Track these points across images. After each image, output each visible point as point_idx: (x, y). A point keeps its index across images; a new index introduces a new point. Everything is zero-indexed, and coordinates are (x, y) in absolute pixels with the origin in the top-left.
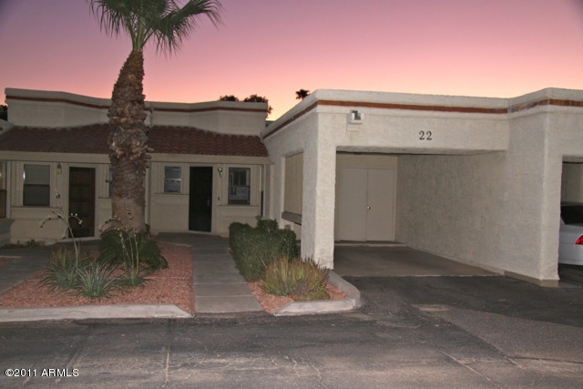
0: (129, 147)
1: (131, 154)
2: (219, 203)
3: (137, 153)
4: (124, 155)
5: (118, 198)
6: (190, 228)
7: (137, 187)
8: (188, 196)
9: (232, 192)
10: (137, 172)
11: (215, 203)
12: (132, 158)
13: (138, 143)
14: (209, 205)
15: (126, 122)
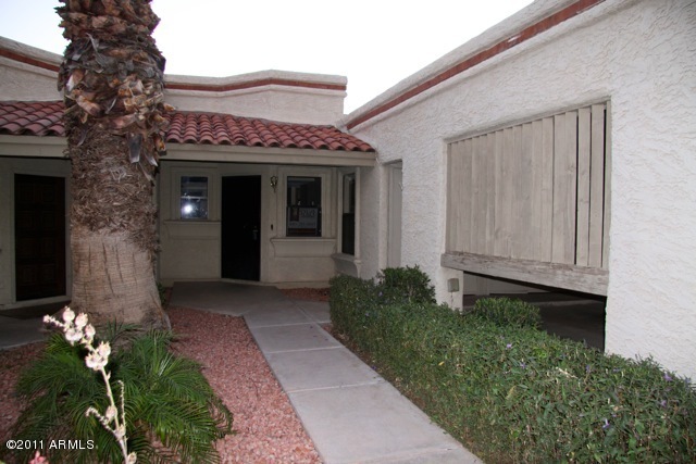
0: (113, 93)
1: (120, 111)
2: (272, 234)
3: (135, 109)
4: (102, 113)
5: (86, 230)
6: (225, 274)
7: (135, 199)
8: (220, 223)
9: (292, 216)
10: (136, 159)
11: (266, 234)
12: (121, 124)
13: (139, 86)
14: (255, 238)
15: (107, 28)
